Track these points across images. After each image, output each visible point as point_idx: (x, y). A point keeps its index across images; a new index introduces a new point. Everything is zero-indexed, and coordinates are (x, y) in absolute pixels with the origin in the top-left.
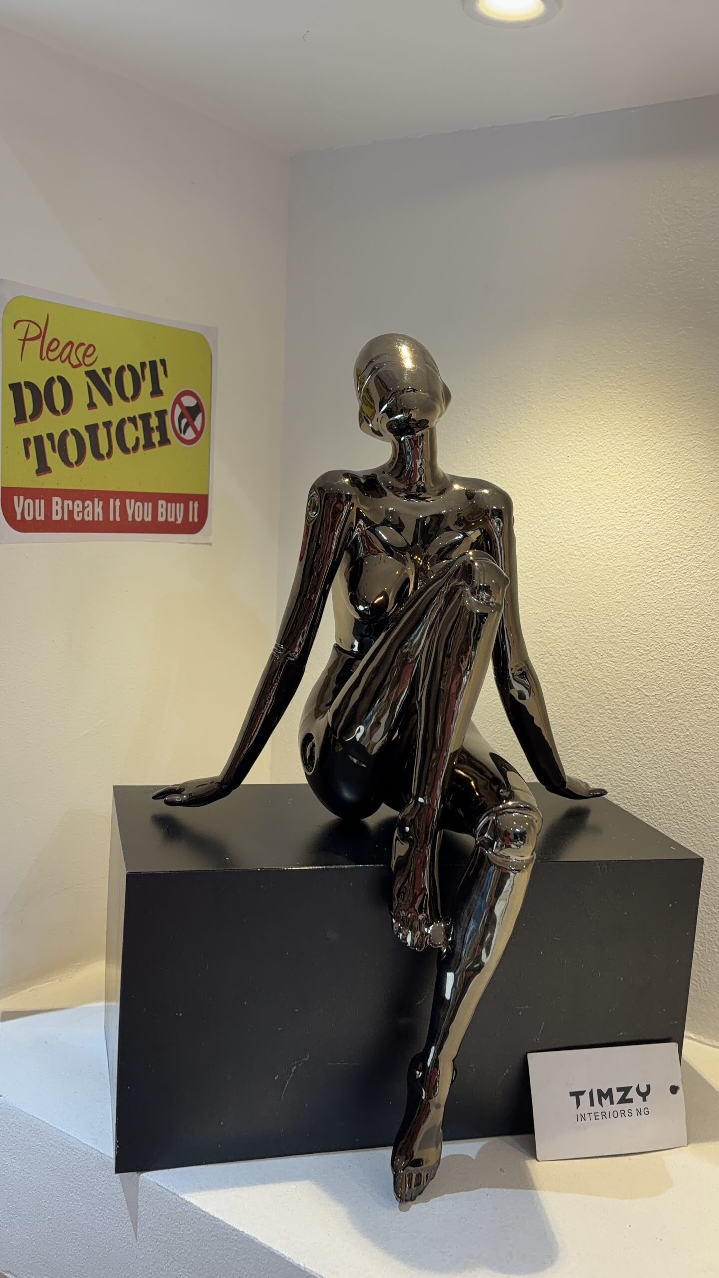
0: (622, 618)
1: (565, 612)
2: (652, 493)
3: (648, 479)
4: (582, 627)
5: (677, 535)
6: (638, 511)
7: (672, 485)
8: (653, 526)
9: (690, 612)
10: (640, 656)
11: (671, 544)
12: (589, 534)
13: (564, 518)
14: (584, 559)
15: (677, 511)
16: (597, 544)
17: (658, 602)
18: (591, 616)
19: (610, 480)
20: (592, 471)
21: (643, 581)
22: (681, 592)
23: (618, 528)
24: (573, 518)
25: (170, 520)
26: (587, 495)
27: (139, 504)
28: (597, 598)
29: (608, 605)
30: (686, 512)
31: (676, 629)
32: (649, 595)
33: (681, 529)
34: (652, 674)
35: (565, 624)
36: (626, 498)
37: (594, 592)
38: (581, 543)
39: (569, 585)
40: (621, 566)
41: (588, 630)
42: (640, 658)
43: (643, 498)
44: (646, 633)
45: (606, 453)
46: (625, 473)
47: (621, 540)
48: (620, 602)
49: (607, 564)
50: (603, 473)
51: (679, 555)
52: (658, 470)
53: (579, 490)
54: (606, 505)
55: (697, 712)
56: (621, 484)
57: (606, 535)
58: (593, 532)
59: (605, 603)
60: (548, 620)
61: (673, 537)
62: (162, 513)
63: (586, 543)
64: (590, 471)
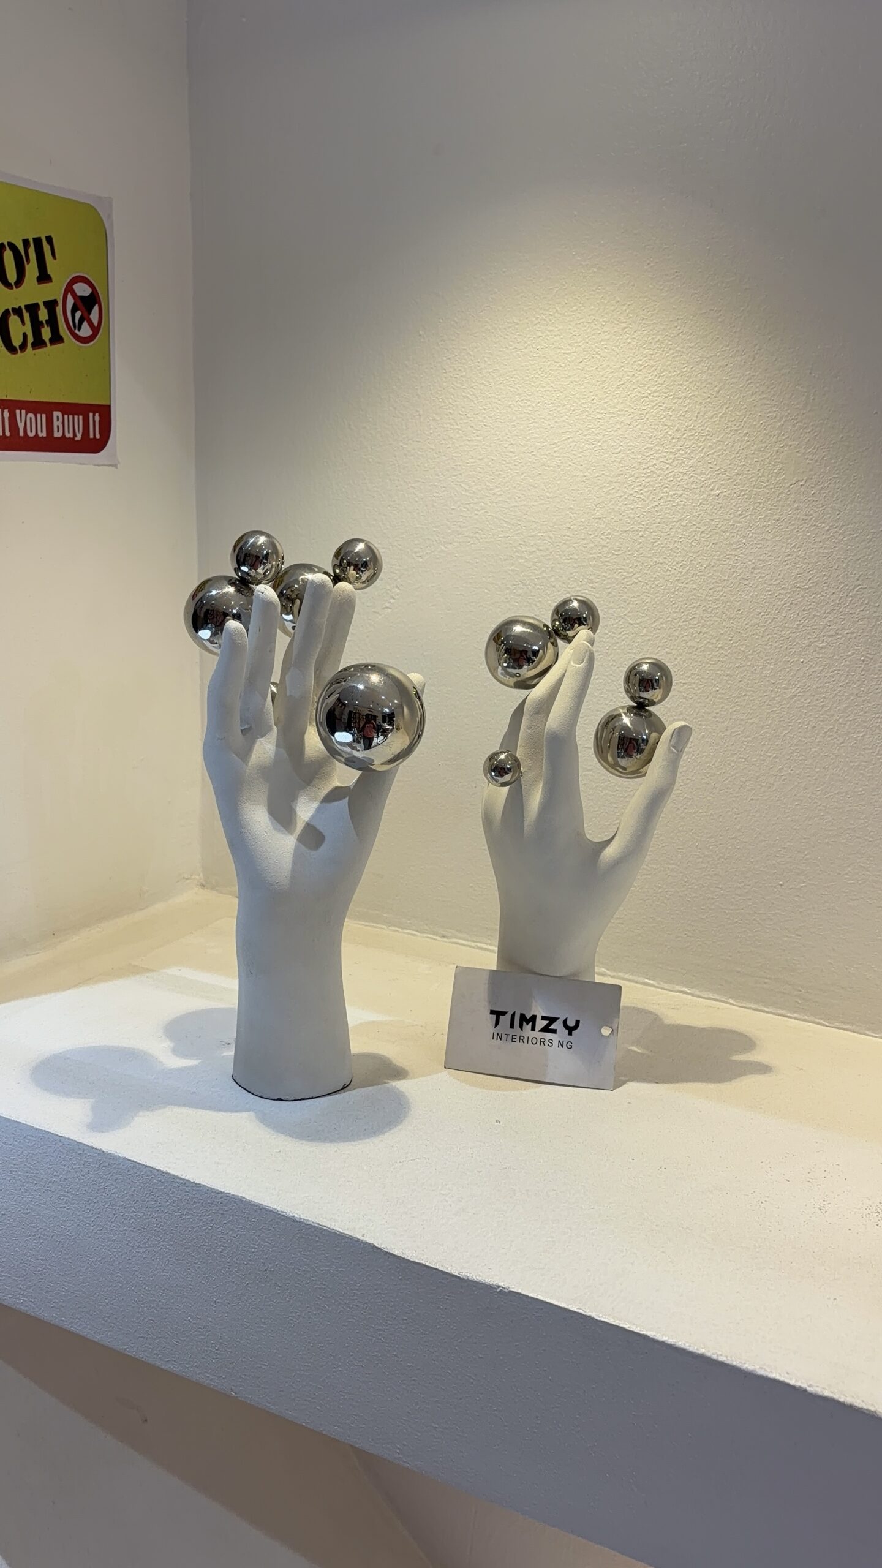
0: (603, 537)
1: (540, 534)
2: (634, 389)
3: (629, 373)
4: (559, 550)
5: (662, 437)
6: (619, 411)
7: (656, 379)
8: (634, 429)
9: (677, 525)
10: (624, 579)
11: (657, 448)
12: (564, 440)
13: (536, 423)
14: (559, 470)
15: (662, 409)
16: (573, 453)
17: (642, 516)
18: (569, 536)
19: (586, 376)
20: (566, 366)
21: (625, 493)
22: (667, 503)
23: (596, 432)
24: (546, 422)
25: (67, 435)
26: (561, 394)
27: (31, 415)
28: (575, 515)
29: (587, 523)
30: (671, 410)
31: (662, 546)
32: (633, 509)
33: (666, 431)
34: (636, 599)
35: (541, 548)
36: (605, 396)
37: (571, 508)
38: (555, 452)
39: (543, 502)
40: (600, 476)
41: (565, 553)
42: (622, 582)
43: (624, 396)
44: (630, 553)
45: (580, 344)
46: (603, 366)
47: (600, 446)
48: (600, 518)
49: (585, 474)
50: (578, 367)
51: (665, 461)
52: (640, 362)
53: (550, 389)
54: (583, 405)
55: (685, 638)
56: (599, 380)
57: (583, 440)
58: (569, 438)
59: (583, 520)
60: (520, 544)
61: (658, 440)
62: (58, 427)
63: (561, 451)
64: (563, 365)
